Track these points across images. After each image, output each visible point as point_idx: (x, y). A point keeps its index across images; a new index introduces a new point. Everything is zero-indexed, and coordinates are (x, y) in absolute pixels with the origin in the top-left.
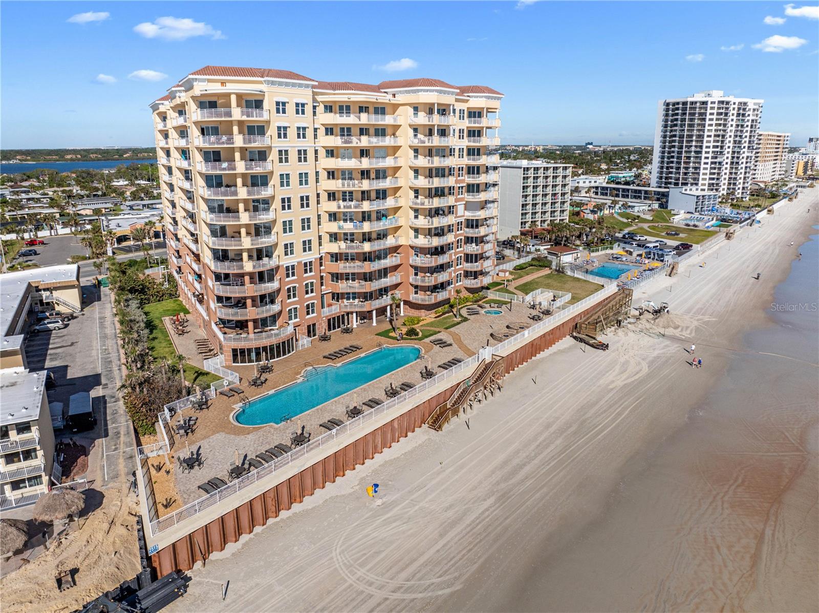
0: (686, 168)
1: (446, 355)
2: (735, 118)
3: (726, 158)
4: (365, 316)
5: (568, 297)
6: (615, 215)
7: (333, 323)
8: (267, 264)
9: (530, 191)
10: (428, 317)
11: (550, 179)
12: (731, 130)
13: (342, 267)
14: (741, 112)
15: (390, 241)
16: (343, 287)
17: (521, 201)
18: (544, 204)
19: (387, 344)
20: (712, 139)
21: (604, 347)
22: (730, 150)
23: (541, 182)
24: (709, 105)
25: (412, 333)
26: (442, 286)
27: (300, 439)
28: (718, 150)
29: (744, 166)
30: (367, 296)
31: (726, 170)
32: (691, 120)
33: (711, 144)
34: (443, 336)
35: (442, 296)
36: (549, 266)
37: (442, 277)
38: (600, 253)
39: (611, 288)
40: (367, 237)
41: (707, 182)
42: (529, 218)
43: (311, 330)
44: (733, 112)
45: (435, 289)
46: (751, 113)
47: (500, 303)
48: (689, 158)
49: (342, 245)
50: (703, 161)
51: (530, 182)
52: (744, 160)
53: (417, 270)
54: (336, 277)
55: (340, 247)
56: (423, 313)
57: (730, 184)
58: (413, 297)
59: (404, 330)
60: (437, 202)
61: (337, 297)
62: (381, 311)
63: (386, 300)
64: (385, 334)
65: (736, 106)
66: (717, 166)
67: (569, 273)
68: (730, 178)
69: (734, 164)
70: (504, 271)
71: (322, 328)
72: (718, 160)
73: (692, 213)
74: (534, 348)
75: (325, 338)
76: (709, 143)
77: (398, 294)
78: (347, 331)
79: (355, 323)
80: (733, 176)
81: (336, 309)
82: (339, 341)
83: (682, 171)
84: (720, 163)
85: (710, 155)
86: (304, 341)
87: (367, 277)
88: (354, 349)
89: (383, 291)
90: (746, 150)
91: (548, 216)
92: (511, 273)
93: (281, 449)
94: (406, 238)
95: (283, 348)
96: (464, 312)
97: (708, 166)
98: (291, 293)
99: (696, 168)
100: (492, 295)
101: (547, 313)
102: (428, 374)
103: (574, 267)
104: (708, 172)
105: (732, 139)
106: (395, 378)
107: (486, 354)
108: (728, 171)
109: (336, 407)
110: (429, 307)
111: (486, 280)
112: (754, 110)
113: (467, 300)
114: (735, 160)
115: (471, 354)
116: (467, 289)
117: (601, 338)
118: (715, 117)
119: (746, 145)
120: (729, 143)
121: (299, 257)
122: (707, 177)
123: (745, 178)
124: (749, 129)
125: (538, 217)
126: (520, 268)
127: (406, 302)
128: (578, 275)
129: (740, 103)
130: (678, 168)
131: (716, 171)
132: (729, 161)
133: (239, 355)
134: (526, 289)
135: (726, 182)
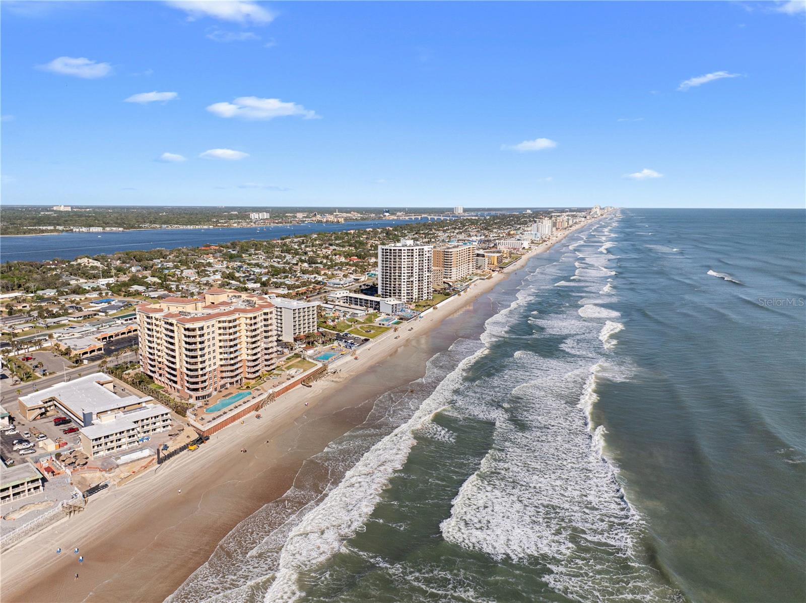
0: (395, 285)
1: (259, 392)
2: (417, 257)
3: (415, 278)
4: (231, 383)
5: (302, 370)
6: (346, 321)
7: (222, 386)
8: (205, 371)
9: (297, 319)
10: (253, 382)
11: (306, 313)
12: (416, 264)
13: (224, 369)
14: (421, 253)
15: (239, 359)
16: (224, 375)
17: (293, 324)
18: (304, 324)
19: (240, 391)
20: (406, 269)
21: (311, 386)
22: (417, 274)
23: (302, 314)
24: (403, 251)
25: (248, 387)
26: (257, 371)
27: (225, 413)
28: (410, 274)
29: (426, 281)
30: (232, 377)
31: (416, 284)
32: (395, 259)
33: (406, 272)
34: (258, 387)
35: (257, 374)
36: (300, 357)
37: (256, 368)
38: (327, 346)
39: (320, 365)
40: (232, 359)
41: (406, 292)
42: (297, 331)
43: (216, 390)
44: (416, 254)
45: (254, 373)
46: (427, 253)
47: (278, 375)
48: (395, 279)
49: (224, 361)
50: (403, 280)
51: (297, 315)
52: (426, 278)
53: (248, 361)
54: (222, 372)
55: (223, 362)
56: (251, 380)
57: (419, 292)
58: (248, 376)
59: (246, 387)
60: (254, 346)
61: (222, 378)
62: (237, 381)
63: (238, 378)
64: (239, 388)
65: (417, 251)
66: (410, 283)
67: (307, 359)
68: (419, 289)
69: (420, 280)
70: (281, 361)
71: (219, 388)
72: (411, 280)
73: (389, 315)
74: (287, 389)
75: (220, 392)
76: (405, 271)
77: (242, 375)
78: (227, 389)
79: (228, 386)
80: (421, 287)
81: (223, 382)
82: (225, 392)
83: (392, 286)
84: (412, 281)
85: (405, 278)
86: (215, 393)
87: (232, 371)
88: (231, 394)
89: (236, 375)
90: (427, 272)
91: (307, 329)
92: (284, 361)
93: (221, 415)
94: (244, 357)
95: (209, 395)
96: (265, 379)
97: (405, 283)
98: (210, 378)
99: (399, 285)
100: (275, 372)
101: (293, 377)
102: (254, 398)
103: (310, 357)
104: (405, 286)
105: (417, 268)
106: (245, 399)
107: (271, 391)
108: (417, 285)
109: (232, 407)
110: (253, 379)
111: (273, 367)
112: (429, 251)
113: (266, 374)
114: (421, 279)
115: (266, 391)
116: (266, 371)
117: (311, 384)
118: (406, 257)
119: (427, 270)
120: (416, 270)
121: (213, 367)
122: (405, 289)
123: (428, 287)
124: (427, 261)
125: (302, 330)
126: (288, 359)
127: (245, 378)
128: (310, 360)
129: (419, 249)
130: (390, 285)
131: (410, 286)
132: (417, 279)
133: (197, 398)
134: (288, 368)
135: (417, 290)
